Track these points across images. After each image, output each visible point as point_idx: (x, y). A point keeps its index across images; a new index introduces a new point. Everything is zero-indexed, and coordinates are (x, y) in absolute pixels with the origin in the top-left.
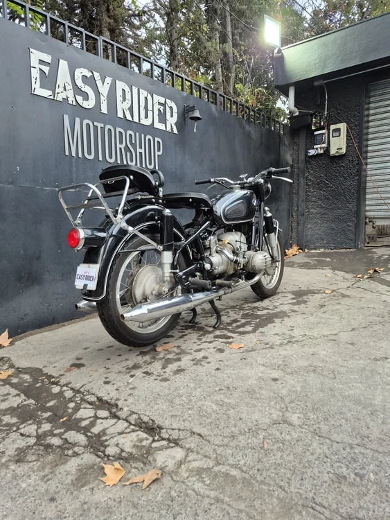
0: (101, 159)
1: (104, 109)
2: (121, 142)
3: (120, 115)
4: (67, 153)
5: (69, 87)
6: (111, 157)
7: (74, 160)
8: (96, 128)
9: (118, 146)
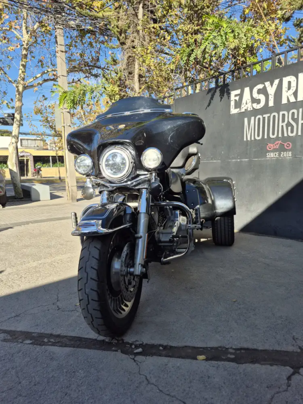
0: (266, 137)
1: (271, 104)
2: (283, 121)
3: (284, 101)
4: (245, 139)
5: (249, 101)
6: (273, 134)
7: (249, 143)
8: (264, 118)
9: (281, 124)
